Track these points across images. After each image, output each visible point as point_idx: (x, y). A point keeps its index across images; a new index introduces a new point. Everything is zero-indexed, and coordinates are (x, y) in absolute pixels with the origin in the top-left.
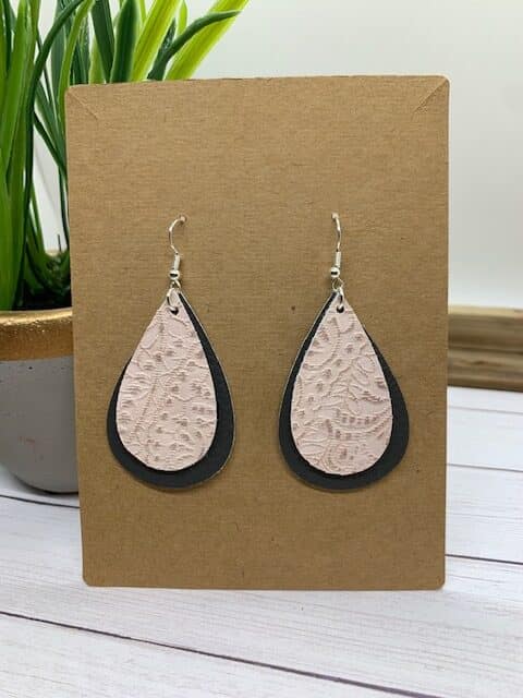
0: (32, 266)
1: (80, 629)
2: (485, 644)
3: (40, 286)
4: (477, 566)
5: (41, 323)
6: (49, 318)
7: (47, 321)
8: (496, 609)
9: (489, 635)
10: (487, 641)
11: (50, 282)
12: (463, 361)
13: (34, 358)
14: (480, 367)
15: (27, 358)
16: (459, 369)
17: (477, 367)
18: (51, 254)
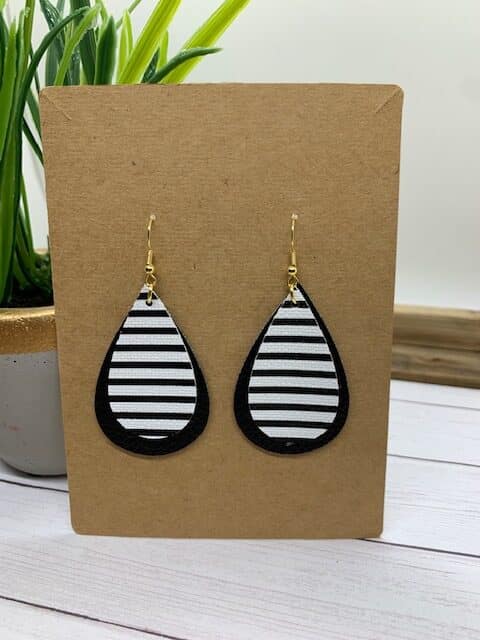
0: (21, 264)
1: (52, 609)
2: (433, 634)
3: (28, 284)
4: (429, 556)
5: (25, 320)
6: (33, 315)
7: (31, 318)
8: (444, 600)
9: (438, 625)
10: (434, 630)
11: (37, 280)
12: (421, 358)
13: (19, 352)
14: (438, 364)
15: (13, 352)
16: (418, 366)
17: (433, 364)
18: (40, 253)
